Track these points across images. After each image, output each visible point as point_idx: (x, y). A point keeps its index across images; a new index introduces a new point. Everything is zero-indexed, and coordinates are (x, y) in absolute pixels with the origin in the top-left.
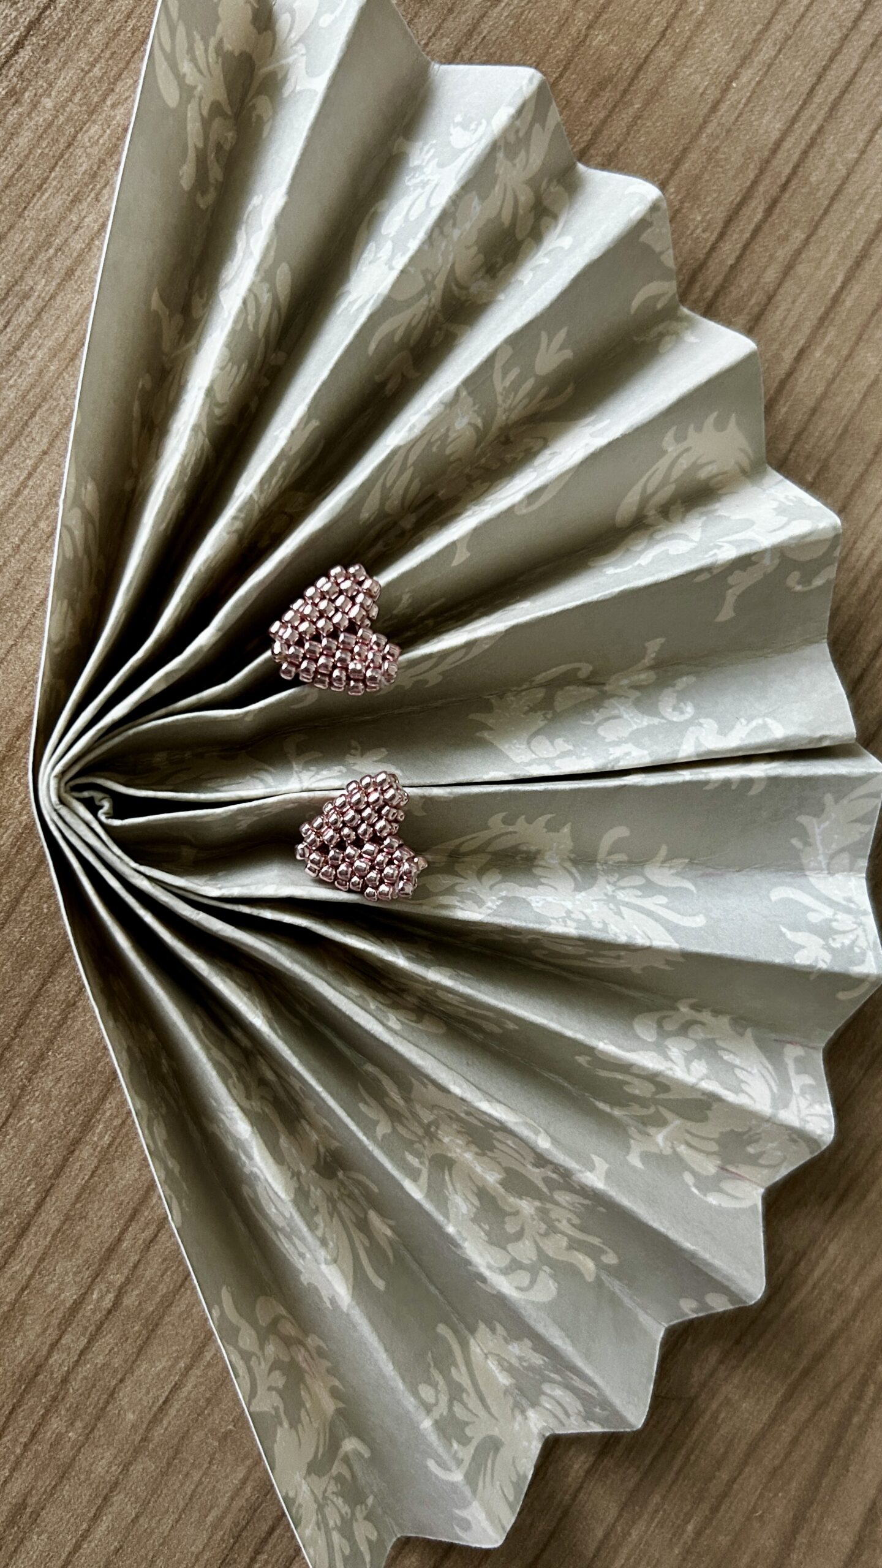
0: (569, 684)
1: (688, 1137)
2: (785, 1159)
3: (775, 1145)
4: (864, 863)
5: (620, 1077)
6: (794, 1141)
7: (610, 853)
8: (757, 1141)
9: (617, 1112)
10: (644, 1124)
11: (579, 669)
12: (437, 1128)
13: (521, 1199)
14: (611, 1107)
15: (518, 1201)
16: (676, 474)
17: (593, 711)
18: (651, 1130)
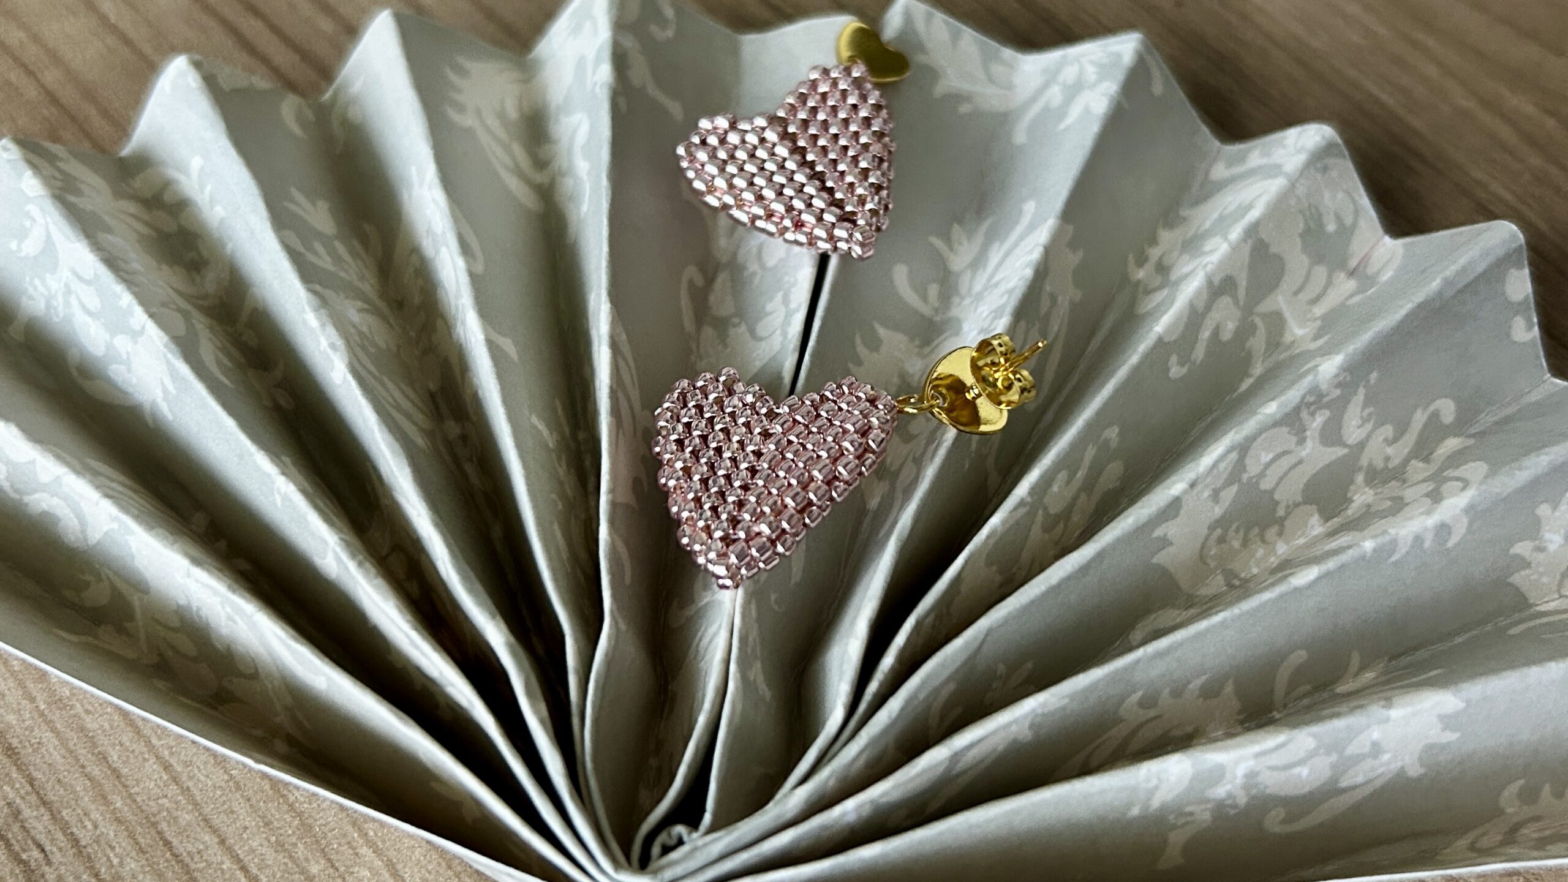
0: (706, 298)
1: (1304, 297)
2: (1348, 193)
3: (1327, 195)
4: (1008, 53)
5: (1206, 334)
6: (1325, 169)
7: (924, 298)
8: (1320, 215)
9: (1258, 370)
10: (1278, 345)
11: (691, 282)
12: (1236, 576)
13: (1351, 501)
14: (1249, 376)
15: (1354, 505)
16: (501, 133)
17: (745, 274)
18: (1288, 338)
